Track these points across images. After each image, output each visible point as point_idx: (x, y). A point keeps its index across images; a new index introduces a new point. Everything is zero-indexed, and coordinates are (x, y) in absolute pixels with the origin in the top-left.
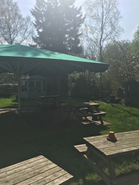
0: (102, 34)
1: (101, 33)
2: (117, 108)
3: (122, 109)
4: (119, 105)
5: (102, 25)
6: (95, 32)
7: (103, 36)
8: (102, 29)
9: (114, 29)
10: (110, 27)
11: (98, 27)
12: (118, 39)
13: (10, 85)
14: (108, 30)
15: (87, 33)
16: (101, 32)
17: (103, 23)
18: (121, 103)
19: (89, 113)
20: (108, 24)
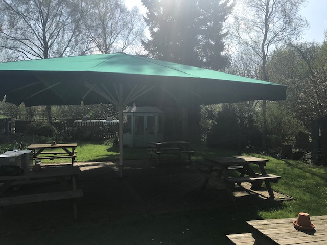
0: (266, 31)
1: (264, 31)
2: (297, 168)
3: (309, 170)
4: (300, 163)
5: (266, 16)
6: (253, 29)
7: (268, 35)
8: (266, 23)
9: (289, 23)
10: (282, 19)
11: (258, 21)
12: (298, 39)
13: (102, 122)
14: (277, 25)
15: (238, 32)
16: (264, 29)
17: (269, 13)
18: (304, 160)
19: (246, 175)
20: (277, 15)
